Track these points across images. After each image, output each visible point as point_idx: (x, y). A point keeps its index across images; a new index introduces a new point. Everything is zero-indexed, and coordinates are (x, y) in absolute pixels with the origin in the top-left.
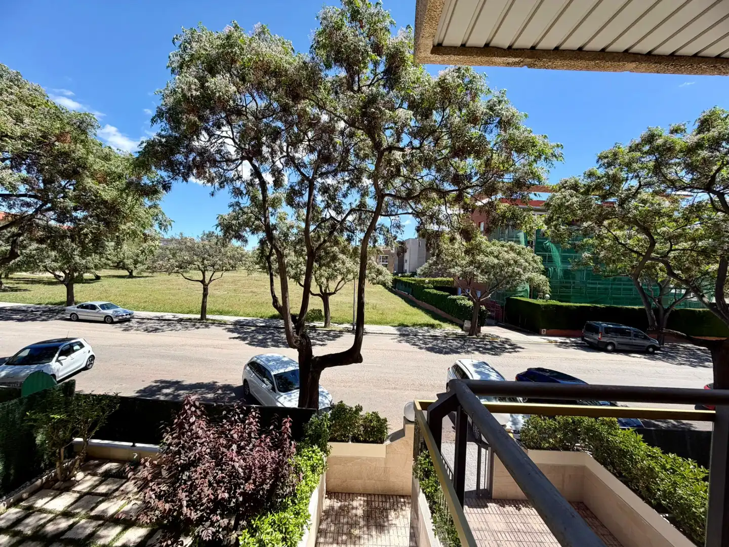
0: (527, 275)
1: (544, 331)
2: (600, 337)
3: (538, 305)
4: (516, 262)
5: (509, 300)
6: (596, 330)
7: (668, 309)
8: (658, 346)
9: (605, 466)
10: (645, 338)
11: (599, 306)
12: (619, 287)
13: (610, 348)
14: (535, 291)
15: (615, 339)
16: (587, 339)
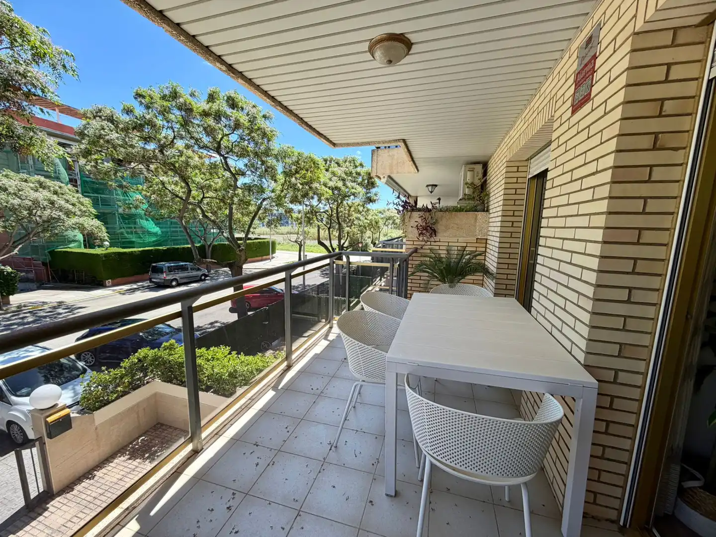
0: (74, 220)
1: (108, 282)
2: (165, 276)
3: (97, 255)
4: (52, 203)
5: (52, 253)
6: (159, 271)
7: (211, 244)
8: (207, 274)
9: (171, 383)
10: (199, 269)
11: (161, 248)
12: (177, 229)
13: (174, 283)
14: (90, 240)
15: (177, 275)
16: (155, 280)
